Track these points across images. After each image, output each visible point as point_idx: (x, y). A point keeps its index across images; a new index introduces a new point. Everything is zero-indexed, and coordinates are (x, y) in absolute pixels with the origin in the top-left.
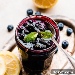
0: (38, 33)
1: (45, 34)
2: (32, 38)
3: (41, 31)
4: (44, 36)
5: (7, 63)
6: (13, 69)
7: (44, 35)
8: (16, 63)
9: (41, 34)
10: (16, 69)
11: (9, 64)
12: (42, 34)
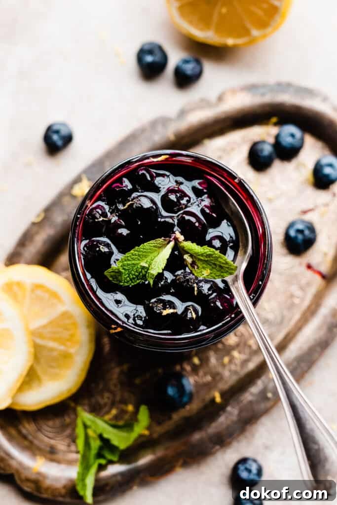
0: (172, 244)
1: (202, 258)
2: (143, 268)
3: (186, 240)
4: (199, 264)
5: (38, 323)
6: (62, 348)
7: (201, 260)
8: (74, 324)
9: (187, 253)
10: (72, 350)
11: (44, 327)
12: (191, 256)
